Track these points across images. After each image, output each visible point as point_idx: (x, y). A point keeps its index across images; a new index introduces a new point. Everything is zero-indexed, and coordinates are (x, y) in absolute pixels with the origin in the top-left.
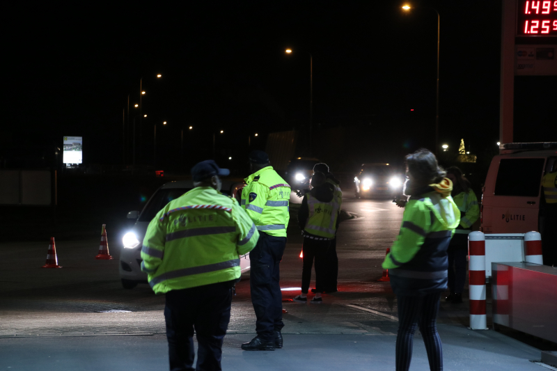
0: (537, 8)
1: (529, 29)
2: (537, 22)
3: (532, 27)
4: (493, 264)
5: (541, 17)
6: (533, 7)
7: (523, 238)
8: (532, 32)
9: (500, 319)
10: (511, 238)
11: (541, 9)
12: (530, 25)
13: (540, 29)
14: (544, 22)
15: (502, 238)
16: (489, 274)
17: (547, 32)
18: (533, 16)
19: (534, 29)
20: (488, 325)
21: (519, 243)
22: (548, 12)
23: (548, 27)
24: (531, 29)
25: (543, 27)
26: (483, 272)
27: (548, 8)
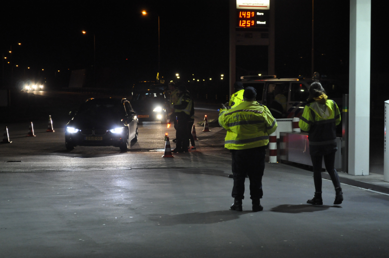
0: (245, 15)
1: (241, 24)
2: (245, 21)
3: (243, 23)
4: (280, 133)
5: (246, 19)
6: (243, 14)
7: (292, 121)
8: (243, 25)
9: (283, 158)
10: (287, 121)
11: (246, 16)
12: (242, 22)
13: (246, 24)
14: (248, 21)
15: (283, 121)
16: (278, 137)
17: (249, 26)
18: (243, 18)
19: (244, 24)
20: (277, 161)
21: (290, 123)
22: (249, 17)
23: (249, 24)
24: (242, 24)
25: (248, 23)
26: (276, 137)
27: (249, 15)
